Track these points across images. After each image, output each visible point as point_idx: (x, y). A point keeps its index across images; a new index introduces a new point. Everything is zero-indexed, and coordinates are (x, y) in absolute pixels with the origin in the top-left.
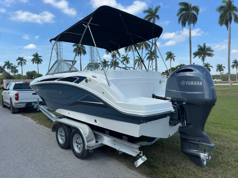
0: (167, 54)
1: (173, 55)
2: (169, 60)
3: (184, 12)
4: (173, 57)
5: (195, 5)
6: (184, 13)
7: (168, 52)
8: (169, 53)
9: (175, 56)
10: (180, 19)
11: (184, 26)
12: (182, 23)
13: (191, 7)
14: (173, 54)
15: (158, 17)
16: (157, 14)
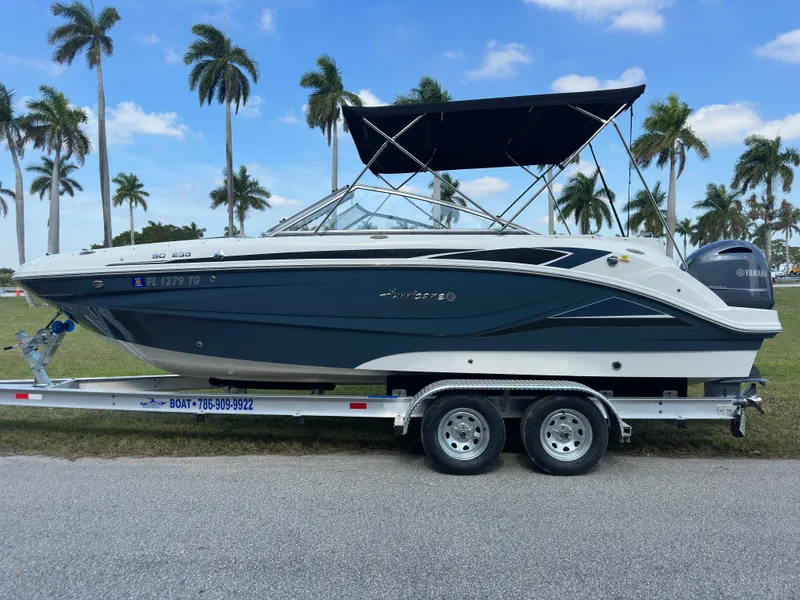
0: (119, 182)
1: (141, 189)
2: (126, 202)
3: (211, 58)
4: (140, 195)
5: (241, 47)
6: (210, 62)
7: (122, 175)
8: (126, 178)
9: (146, 194)
10: (195, 75)
11: (206, 100)
12: (201, 88)
13: (229, 47)
14: (141, 186)
15: (108, 43)
16: (108, 33)
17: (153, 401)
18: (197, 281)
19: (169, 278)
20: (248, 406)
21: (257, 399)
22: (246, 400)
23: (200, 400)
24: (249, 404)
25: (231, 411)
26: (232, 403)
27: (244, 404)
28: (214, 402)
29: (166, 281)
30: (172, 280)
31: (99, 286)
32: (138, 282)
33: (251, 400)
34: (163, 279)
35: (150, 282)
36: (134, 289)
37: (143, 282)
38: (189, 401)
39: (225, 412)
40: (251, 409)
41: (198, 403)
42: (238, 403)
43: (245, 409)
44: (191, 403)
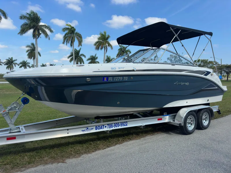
17: (88, 128)
18: (126, 79)
19: (117, 77)
20: (126, 125)
21: (129, 121)
22: (125, 122)
23: (108, 125)
24: (126, 123)
25: (120, 127)
26: (120, 124)
27: (124, 124)
28: (113, 125)
29: (116, 79)
30: (118, 78)
31: (89, 80)
32: (105, 79)
33: (127, 122)
34: (115, 78)
35: (110, 79)
36: (104, 82)
37: (107, 79)
38: (103, 126)
39: (118, 128)
40: (127, 125)
41: (107, 126)
42: (122, 124)
43: (125, 125)
44: (104, 127)
